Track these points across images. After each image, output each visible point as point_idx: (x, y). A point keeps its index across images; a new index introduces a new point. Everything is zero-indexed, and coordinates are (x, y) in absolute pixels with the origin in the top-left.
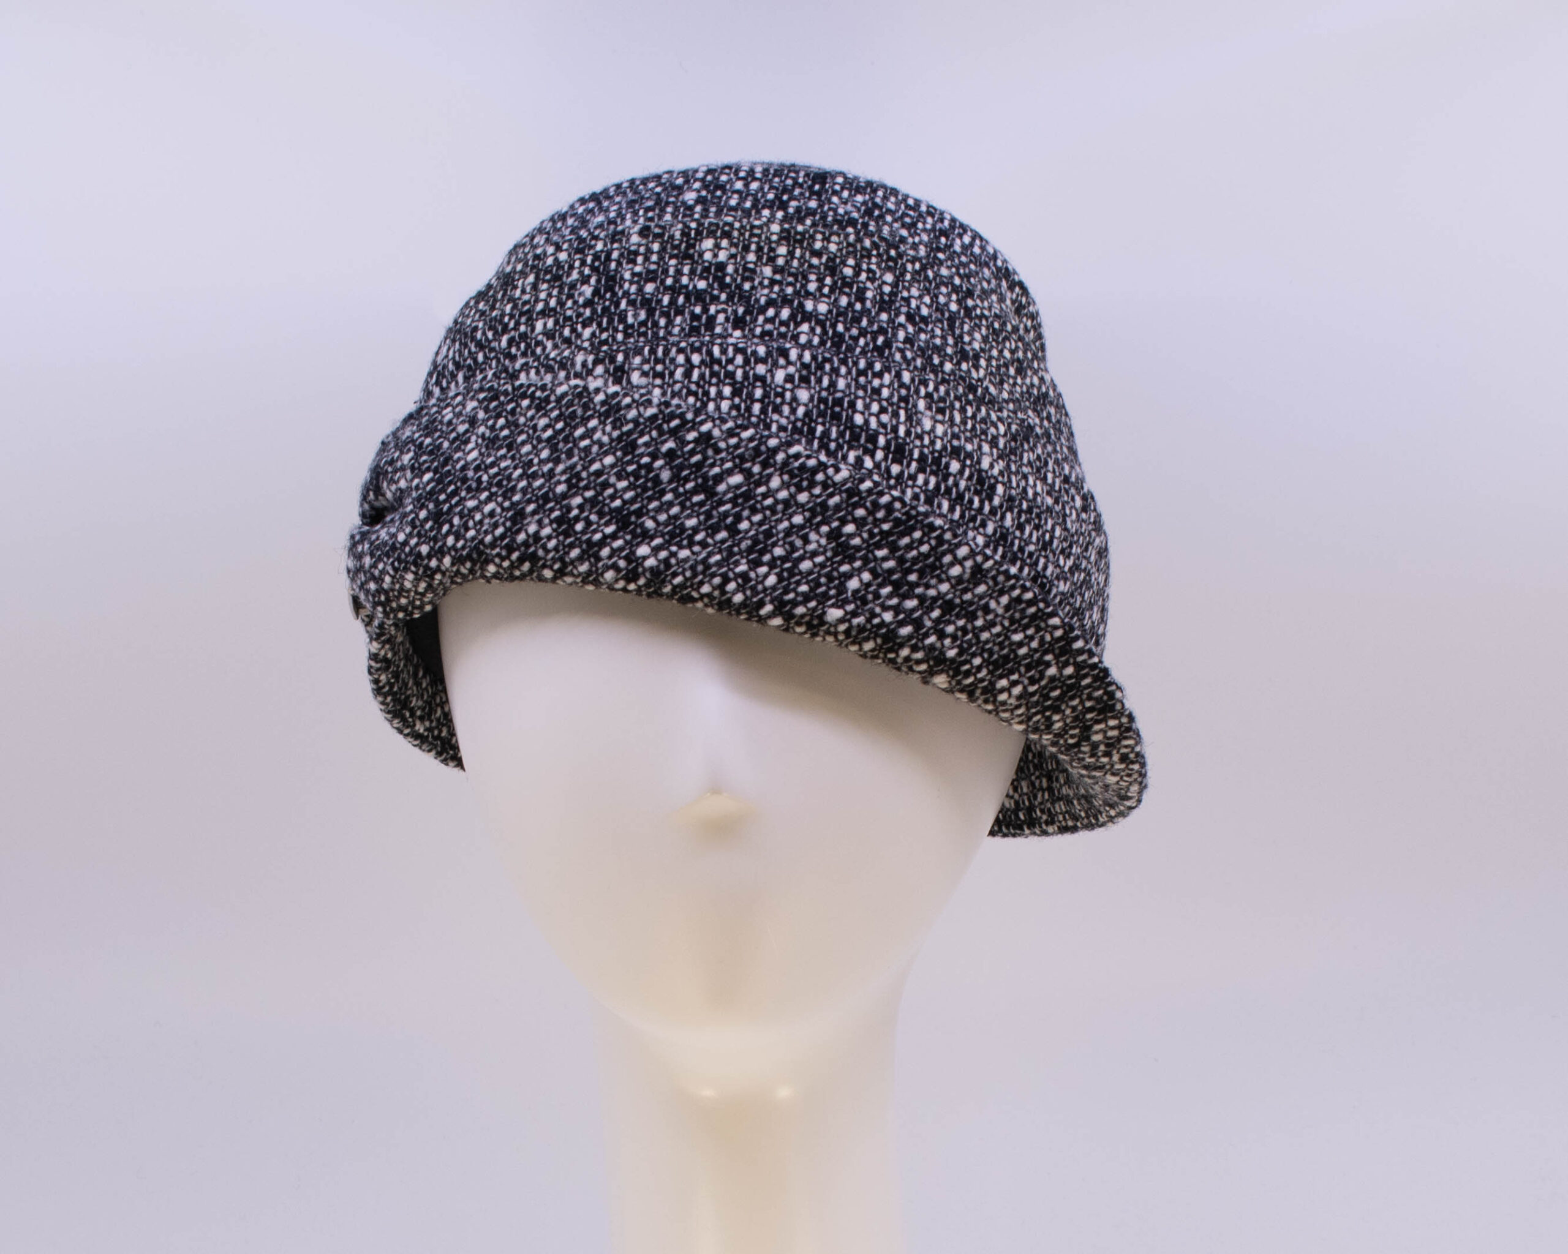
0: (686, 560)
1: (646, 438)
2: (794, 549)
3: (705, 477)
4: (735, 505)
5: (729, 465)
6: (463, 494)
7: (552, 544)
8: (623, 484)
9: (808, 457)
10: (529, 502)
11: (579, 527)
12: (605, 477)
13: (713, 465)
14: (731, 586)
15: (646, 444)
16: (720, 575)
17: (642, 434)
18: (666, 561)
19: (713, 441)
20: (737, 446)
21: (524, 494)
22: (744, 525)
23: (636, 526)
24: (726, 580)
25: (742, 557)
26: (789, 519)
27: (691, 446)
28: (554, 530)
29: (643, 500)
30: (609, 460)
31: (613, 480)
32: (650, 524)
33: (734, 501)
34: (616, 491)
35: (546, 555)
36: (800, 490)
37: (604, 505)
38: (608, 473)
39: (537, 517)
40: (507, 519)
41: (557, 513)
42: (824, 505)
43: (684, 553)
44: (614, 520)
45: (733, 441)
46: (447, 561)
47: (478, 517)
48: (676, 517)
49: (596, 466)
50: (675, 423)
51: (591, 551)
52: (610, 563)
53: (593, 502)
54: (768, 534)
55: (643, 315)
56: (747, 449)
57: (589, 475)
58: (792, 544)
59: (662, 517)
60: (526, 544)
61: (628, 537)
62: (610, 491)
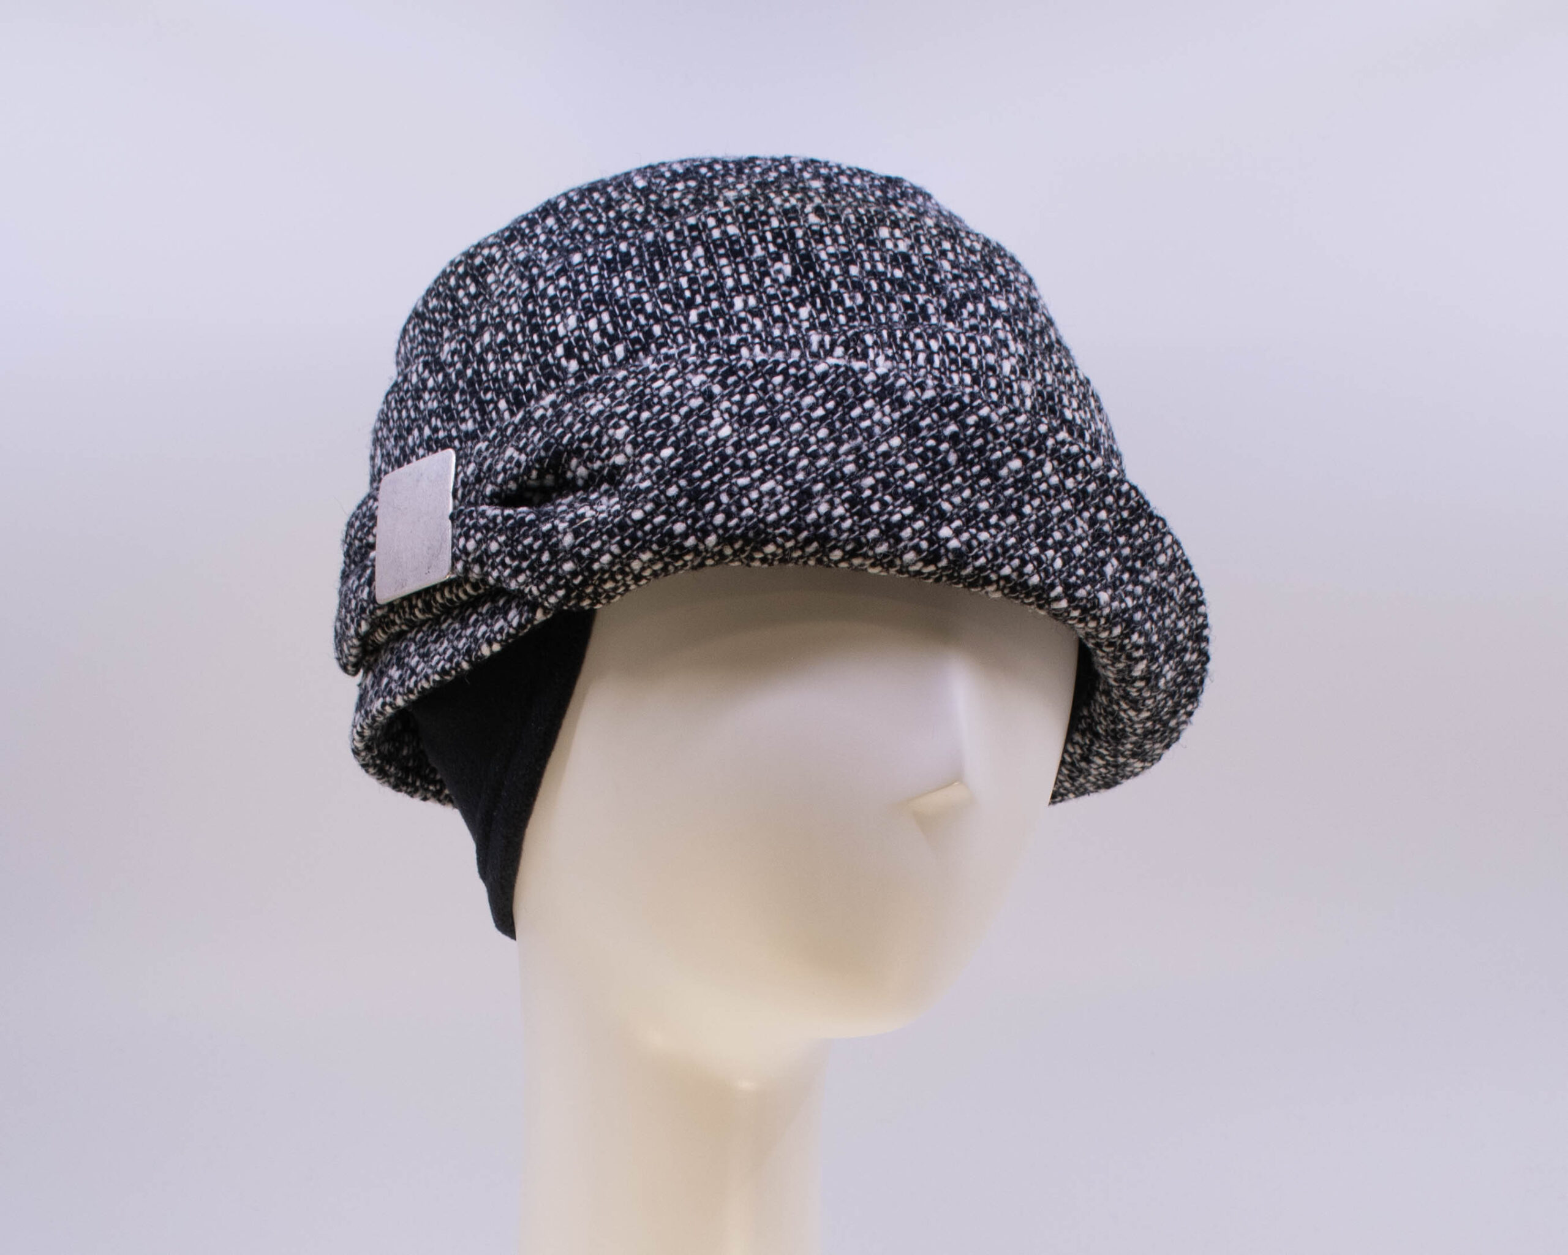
0: (986, 543)
1: (928, 421)
2: (1067, 534)
3: (989, 463)
4: (1017, 491)
5: (1008, 450)
6: (727, 471)
7: (847, 524)
8: (912, 466)
9: (1071, 444)
10: (815, 481)
11: (875, 507)
12: (893, 458)
13: (993, 450)
14: (1029, 568)
15: (930, 428)
16: (1018, 557)
17: (922, 418)
18: (968, 543)
19: (992, 426)
20: (1013, 432)
21: (808, 474)
22: (1027, 510)
23: (932, 508)
24: (1024, 563)
25: (1031, 541)
26: (1059, 504)
27: (972, 430)
28: (847, 510)
29: (934, 482)
30: (895, 442)
31: (901, 461)
32: (946, 506)
33: (1014, 485)
34: (907, 473)
35: (840, 536)
36: (1067, 476)
37: (897, 487)
38: (896, 455)
39: (828, 497)
40: (791, 499)
41: (848, 494)
42: (1084, 491)
43: (984, 536)
44: (909, 502)
45: (1010, 426)
46: (712, 540)
47: (754, 495)
48: (967, 501)
49: (883, 448)
50: (954, 406)
51: (891, 532)
52: (911, 544)
53: (885, 483)
54: (1047, 518)
56: (1022, 435)
57: (877, 456)
58: (1065, 529)
59: (957, 500)
60: (816, 525)
61: (927, 518)
62: (901, 473)
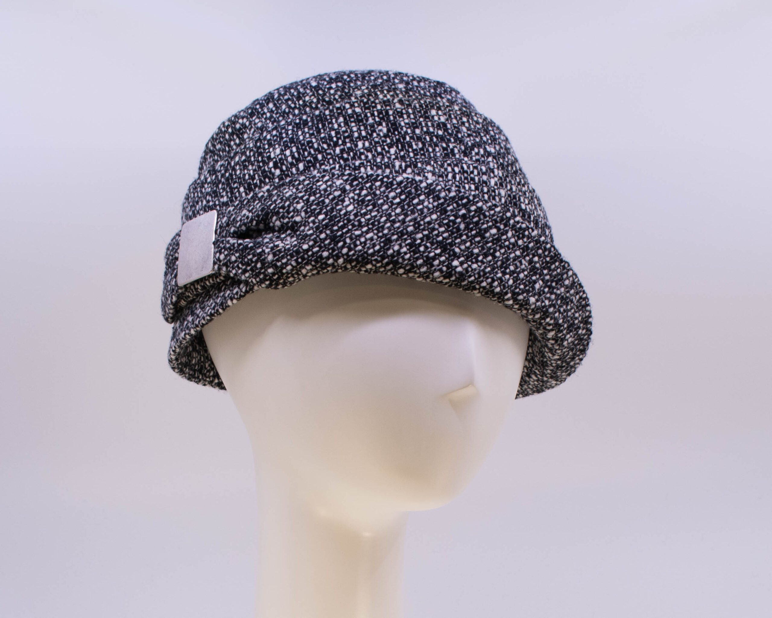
0: (475, 269)
1: (451, 207)
2: (517, 267)
3: (480, 230)
4: (493, 244)
5: (490, 224)
6: (350, 227)
7: (408, 256)
8: (442, 229)
9: (522, 223)
10: (393, 234)
11: (422, 249)
12: (433, 225)
13: (483, 224)
14: (496, 283)
15: (452, 211)
16: (491, 278)
17: (449, 206)
18: (466, 270)
19: (483, 212)
20: (493, 215)
21: (390, 230)
22: (498, 254)
23: (450, 251)
24: (493, 281)
25: (498, 270)
26: (514, 252)
27: (473, 213)
28: (408, 249)
29: (452, 238)
30: (434, 217)
31: (437, 226)
32: (457, 250)
33: (492, 241)
34: (439, 232)
35: (403, 262)
36: (519, 238)
37: (433, 239)
38: (434, 223)
39: (399, 242)
40: (381, 242)
41: (409, 241)
42: (527, 247)
43: (475, 266)
44: (439, 247)
45: (492, 212)
46: (341, 261)
47: (363, 240)
48: (468, 248)
49: (428, 219)
50: (465, 201)
51: (429, 261)
52: (438, 268)
53: (428, 237)
54: (507, 259)
55: (420, 145)
56: (498, 217)
57: (424, 223)
58: (516, 265)
59: (463, 247)
60: (392, 256)
61: (447, 256)
62: (436, 232)
